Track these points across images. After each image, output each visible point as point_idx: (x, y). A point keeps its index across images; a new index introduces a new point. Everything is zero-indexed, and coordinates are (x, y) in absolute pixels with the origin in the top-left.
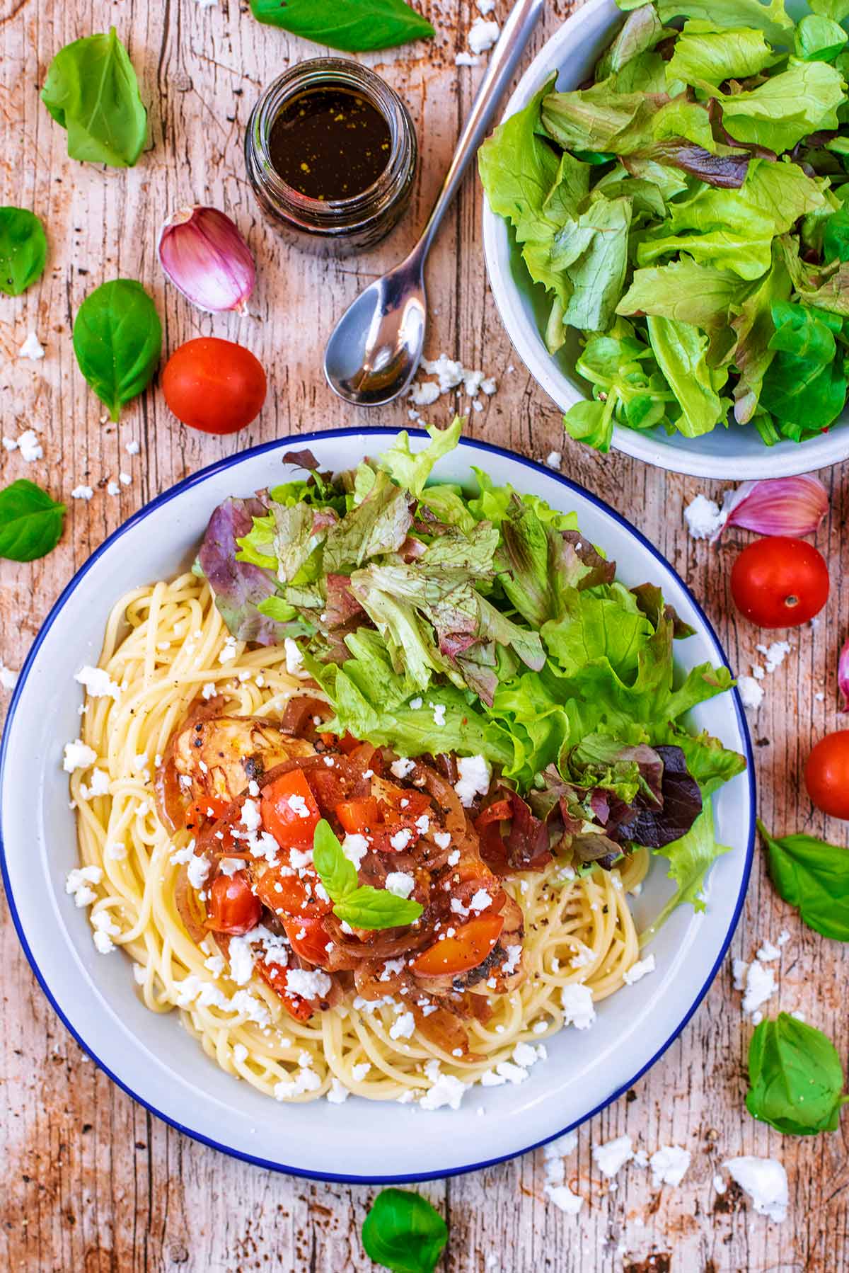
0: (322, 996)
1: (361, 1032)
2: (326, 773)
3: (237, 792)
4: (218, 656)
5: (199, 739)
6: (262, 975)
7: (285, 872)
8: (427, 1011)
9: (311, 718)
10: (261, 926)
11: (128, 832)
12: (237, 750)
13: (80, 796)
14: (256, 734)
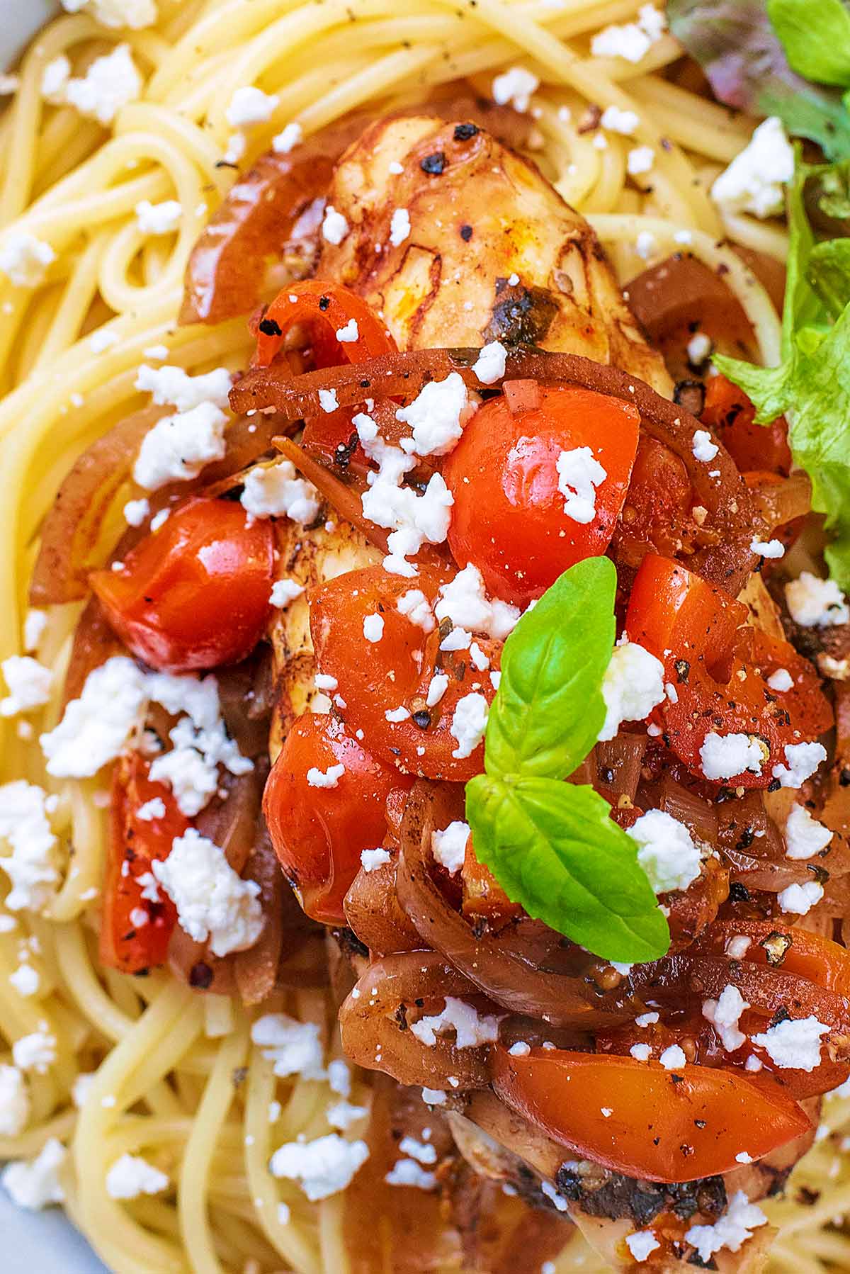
0: (220, 948)
1: (217, 1096)
2: (674, 466)
3: (435, 337)
4: (596, 31)
5: (443, 160)
6: (121, 792)
7: (412, 605)
8: (404, 1173)
9: (693, 328)
10: (211, 686)
11: (82, 239)
12: (511, 251)
13: (39, 78)
14: (574, 256)
